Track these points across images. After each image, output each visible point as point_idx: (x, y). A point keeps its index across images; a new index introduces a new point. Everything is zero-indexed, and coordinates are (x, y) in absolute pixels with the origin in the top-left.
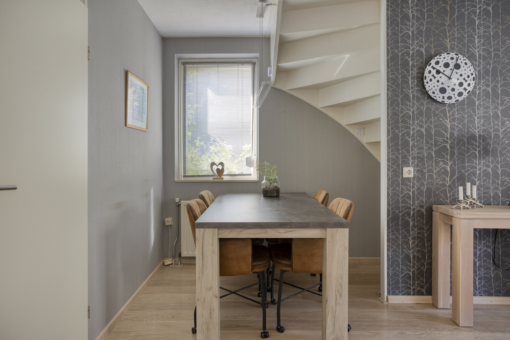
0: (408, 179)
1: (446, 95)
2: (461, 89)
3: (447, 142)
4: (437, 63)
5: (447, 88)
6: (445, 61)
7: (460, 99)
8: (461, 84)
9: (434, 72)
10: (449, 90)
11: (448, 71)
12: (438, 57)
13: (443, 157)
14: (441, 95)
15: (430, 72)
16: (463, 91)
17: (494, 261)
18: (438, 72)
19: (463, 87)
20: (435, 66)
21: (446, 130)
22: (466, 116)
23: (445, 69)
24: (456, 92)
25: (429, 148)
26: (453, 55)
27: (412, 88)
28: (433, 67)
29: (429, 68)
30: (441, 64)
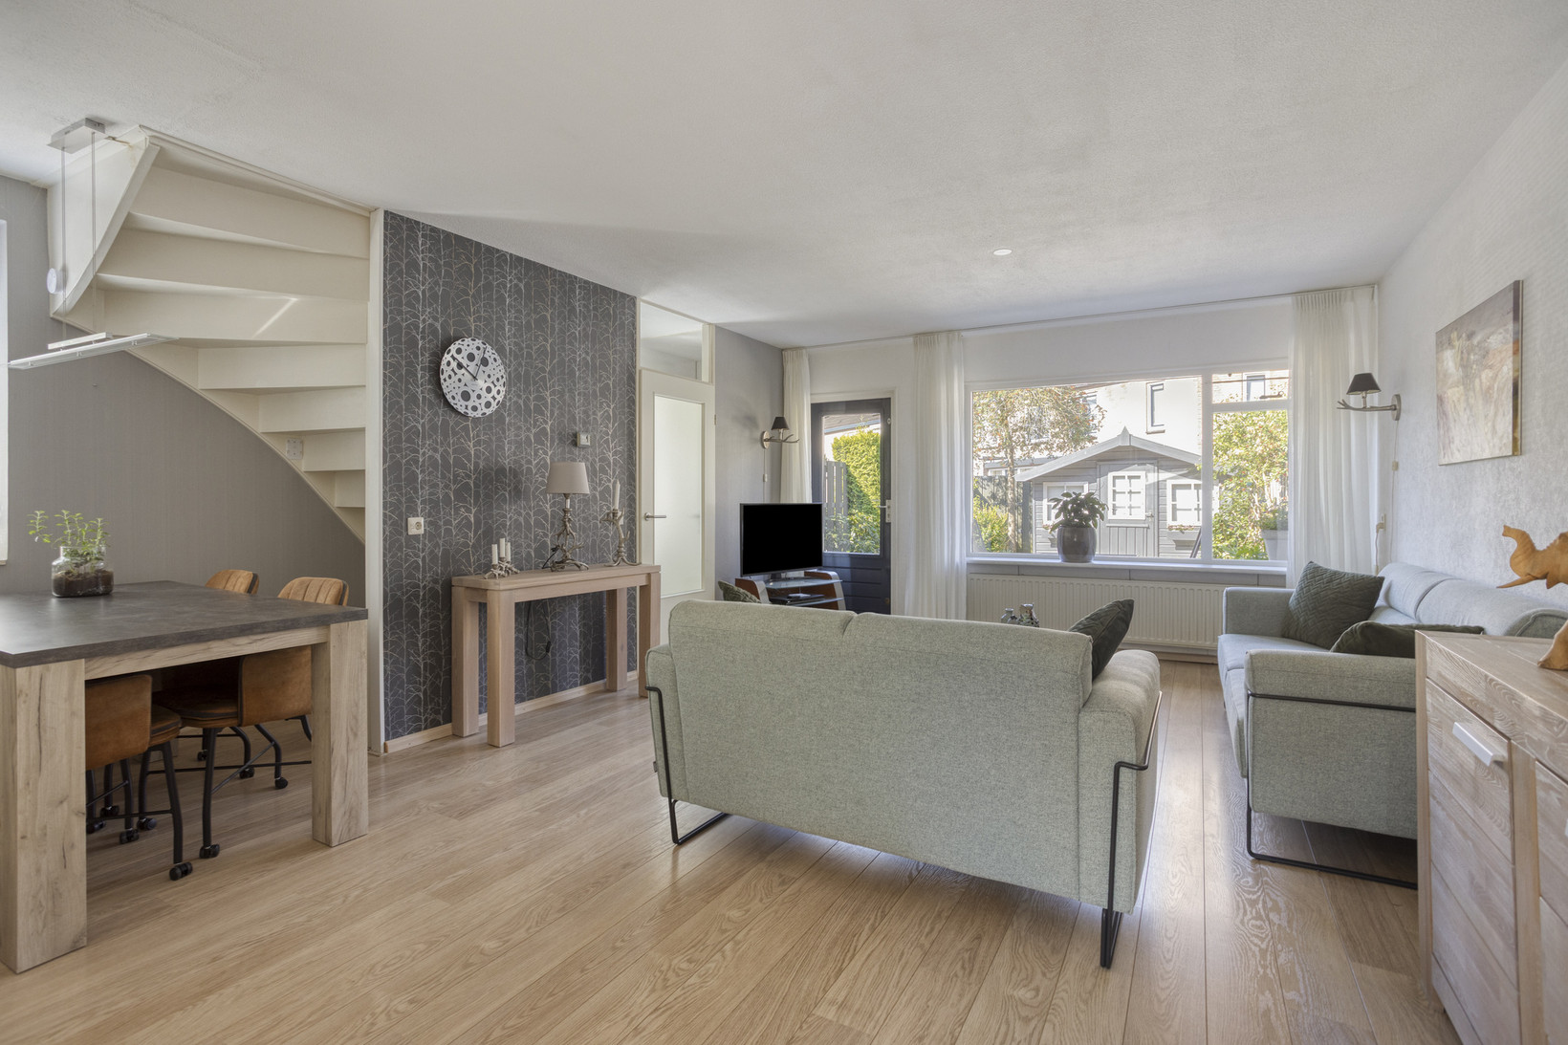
0: (416, 537)
1: (470, 404)
2: (489, 397)
3: (469, 477)
4: (459, 351)
5: (471, 393)
6: (469, 350)
7: (488, 412)
8: (489, 390)
9: (454, 364)
10: (473, 396)
11: (472, 366)
12: (460, 341)
13: (464, 500)
14: (464, 403)
15: (449, 364)
16: (492, 400)
17: (526, 650)
18: (460, 366)
19: (491, 395)
20: (456, 355)
21: (468, 457)
22: (494, 439)
23: (469, 363)
24: (483, 401)
25: (447, 486)
26: (478, 342)
27: (422, 385)
28: (452, 356)
29: (447, 357)
30: (465, 354)
